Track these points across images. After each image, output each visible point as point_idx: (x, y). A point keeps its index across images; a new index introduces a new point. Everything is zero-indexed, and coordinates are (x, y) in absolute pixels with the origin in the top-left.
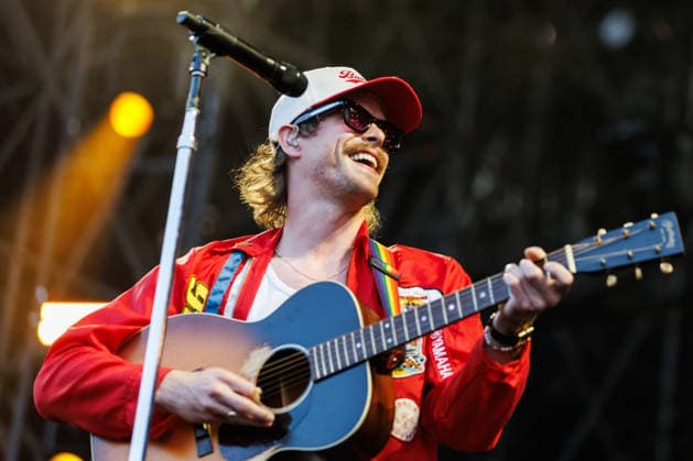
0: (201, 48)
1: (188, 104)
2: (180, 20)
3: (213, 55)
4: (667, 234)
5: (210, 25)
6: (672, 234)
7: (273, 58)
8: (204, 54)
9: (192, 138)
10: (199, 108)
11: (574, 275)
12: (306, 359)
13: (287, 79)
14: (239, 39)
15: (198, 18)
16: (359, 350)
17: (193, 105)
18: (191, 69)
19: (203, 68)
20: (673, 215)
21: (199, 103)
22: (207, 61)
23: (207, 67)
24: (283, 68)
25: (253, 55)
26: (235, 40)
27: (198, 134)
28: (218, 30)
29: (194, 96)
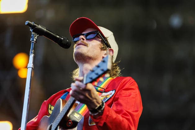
0: (34, 33)
1: (30, 53)
2: (26, 24)
3: (38, 35)
5: (37, 25)
7: (58, 35)
8: (35, 35)
9: (32, 64)
10: (34, 54)
13: (63, 42)
14: (46, 29)
15: (32, 23)
17: (32, 53)
18: (31, 40)
19: (35, 40)
21: (34, 52)
22: (36, 37)
23: (36, 40)
24: (62, 39)
25: (52, 35)
26: (45, 30)
27: (34, 63)
28: (40, 27)
29: (32, 50)
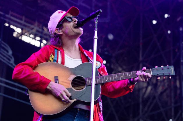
4: (172, 70)
6: (173, 71)
11: (152, 75)
12: (85, 80)
16: (99, 81)
20: (173, 66)
